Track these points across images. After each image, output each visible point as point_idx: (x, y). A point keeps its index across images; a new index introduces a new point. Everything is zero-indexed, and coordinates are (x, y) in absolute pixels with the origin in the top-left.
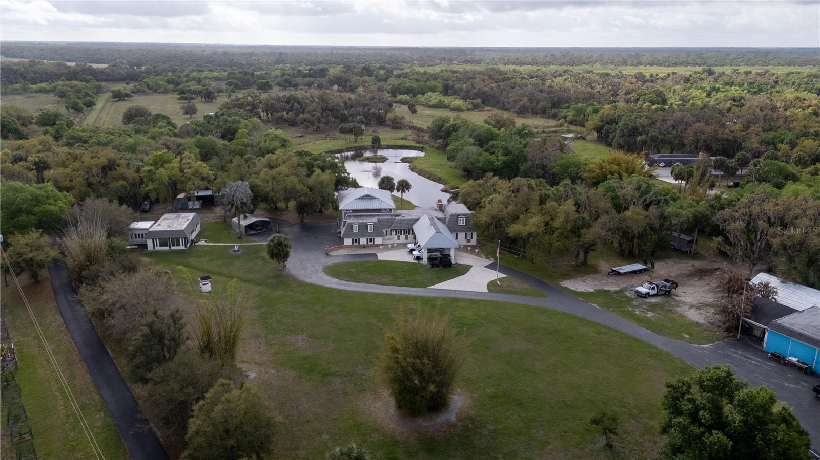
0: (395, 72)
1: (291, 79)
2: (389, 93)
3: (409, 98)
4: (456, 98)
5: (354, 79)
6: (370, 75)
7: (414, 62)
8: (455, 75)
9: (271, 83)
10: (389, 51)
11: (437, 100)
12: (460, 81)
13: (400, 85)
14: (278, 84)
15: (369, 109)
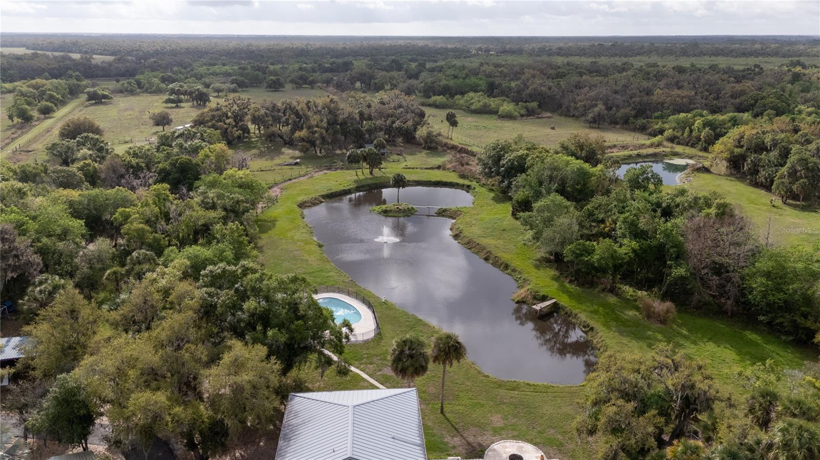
0: (428, 65)
1: (307, 75)
2: (420, 92)
3: (445, 100)
4: (505, 100)
5: (380, 75)
6: (399, 69)
7: (448, 53)
8: (500, 70)
9: (282, 80)
10: (422, 41)
11: (481, 103)
12: (505, 76)
13: (434, 83)
14: (292, 81)
15: (393, 122)
